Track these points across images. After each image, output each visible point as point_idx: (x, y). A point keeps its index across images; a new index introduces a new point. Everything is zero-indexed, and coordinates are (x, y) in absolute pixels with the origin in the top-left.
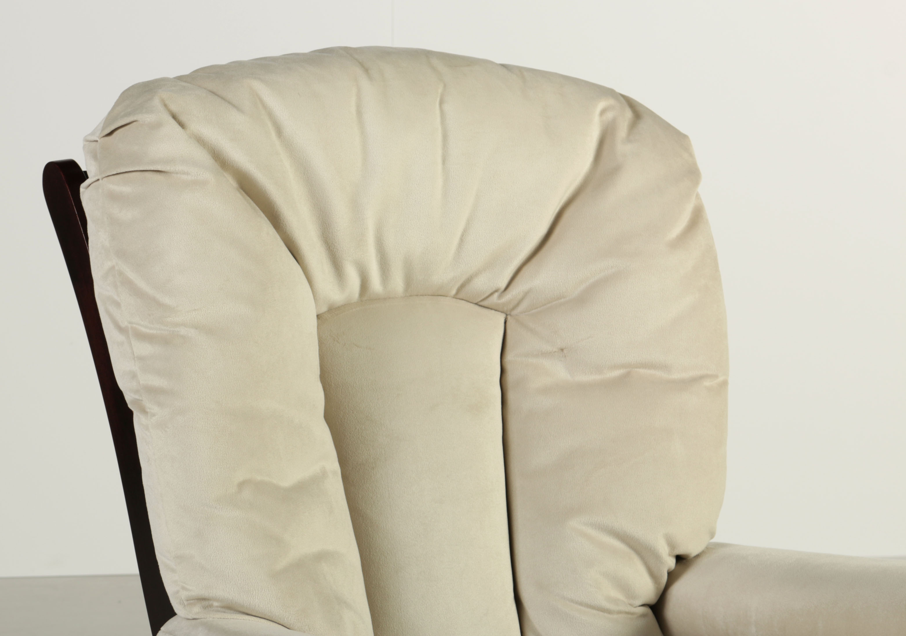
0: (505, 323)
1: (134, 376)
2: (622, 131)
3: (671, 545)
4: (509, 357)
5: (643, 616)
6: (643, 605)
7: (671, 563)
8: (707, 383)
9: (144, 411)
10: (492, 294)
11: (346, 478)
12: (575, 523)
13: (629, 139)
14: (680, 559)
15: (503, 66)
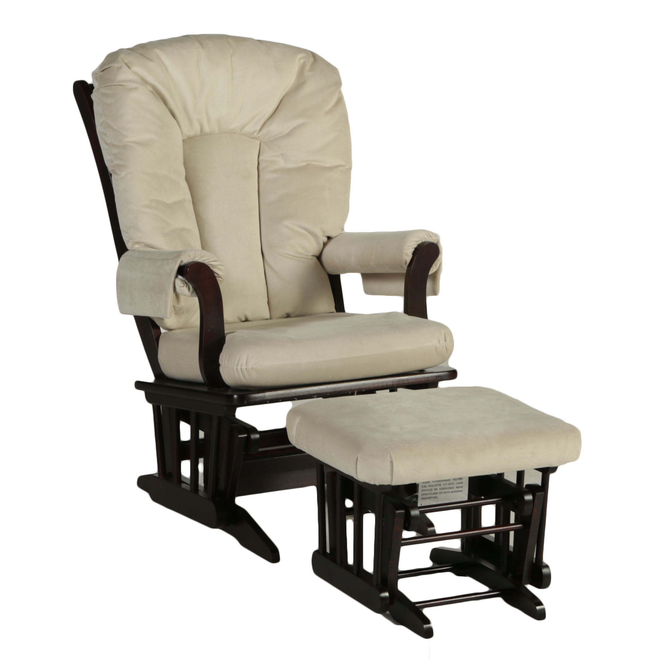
0: (260, 144)
1: (112, 161)
2: (308, 67)
3: (323, 232)
4: (261, 158)
5: (312, 259)
6: (313, 256)
7: (325, 239)
8: (341, 168)
9: (116, 173)
10: (254, 132)
11: (194, 203)
12: (287, 223)
13: (310, 71)
14: (329, 238)
15: (259, 41)
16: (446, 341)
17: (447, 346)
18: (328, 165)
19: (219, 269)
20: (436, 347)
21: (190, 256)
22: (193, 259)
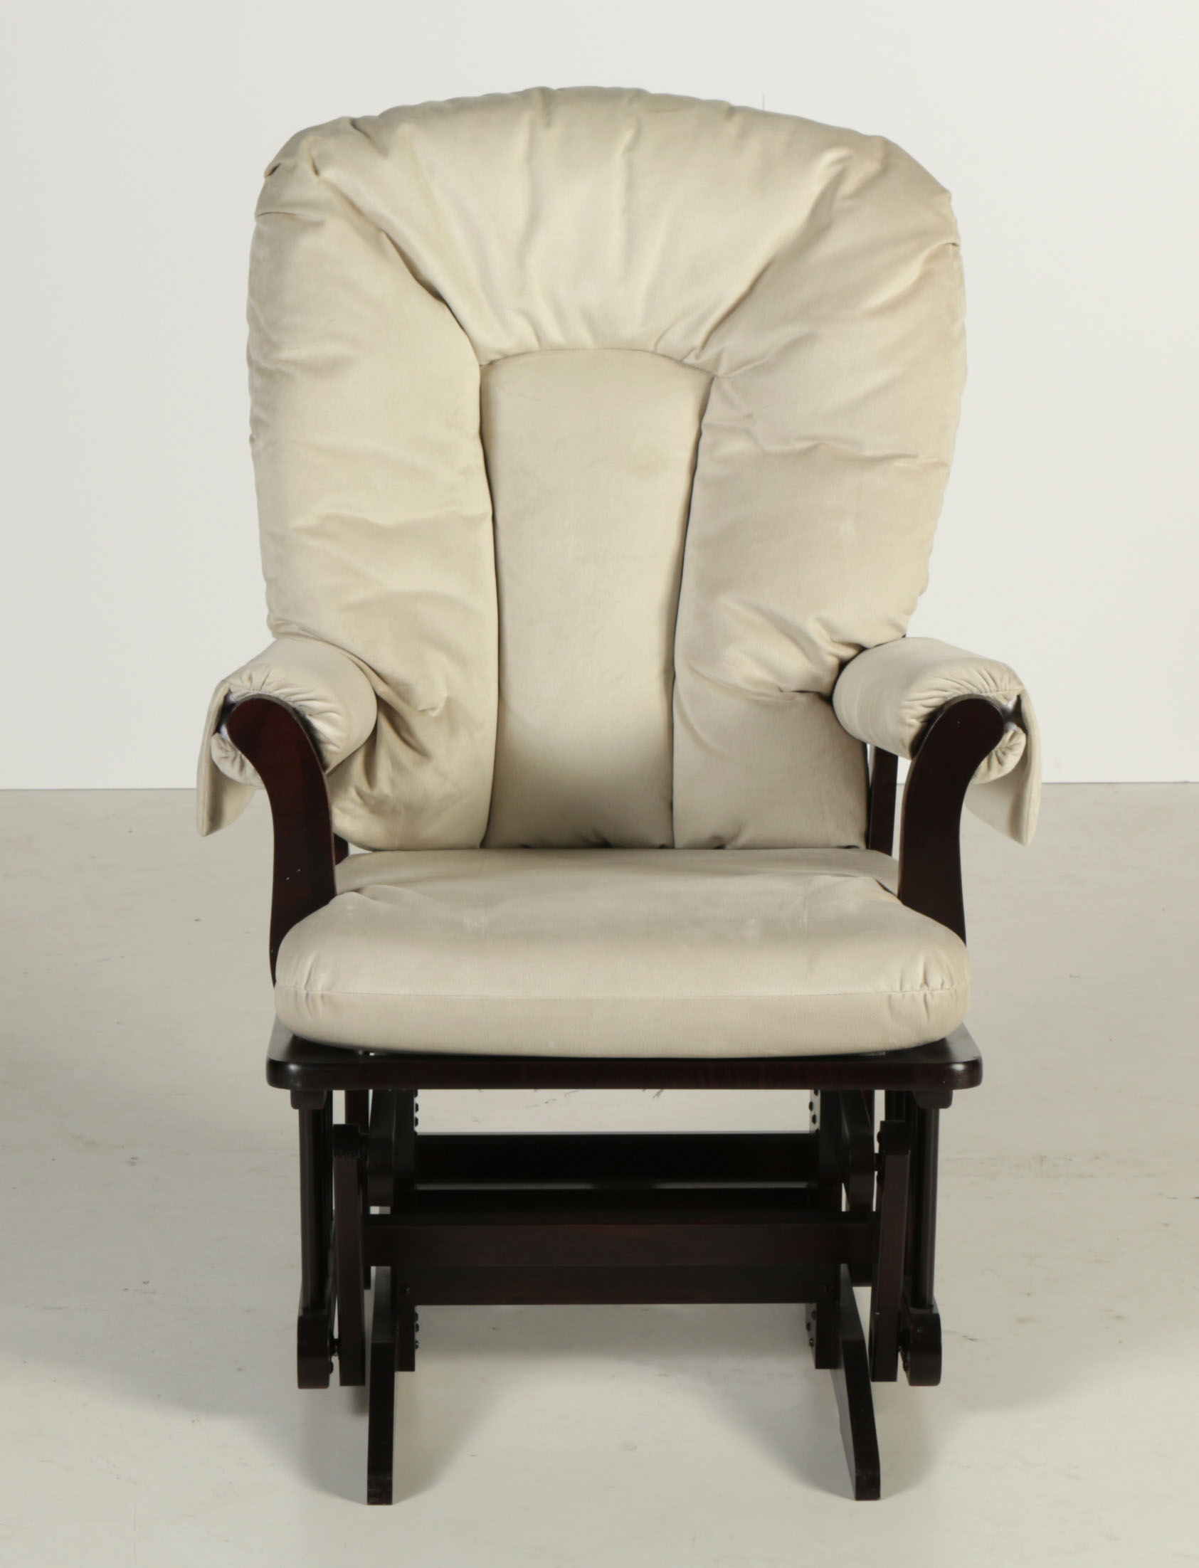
0: (710, 384)
2: (847, 187)
5: (794, 700)
8: (901, 463)
10: (688, 351)
11: (496, 526)
13: (851, 196)
16: (926, 982)
17: (929, 998)
18: (868, 453)
19: (331, 722)
20: (890, 997)
21: (250, 679)
22: (260, 690)
